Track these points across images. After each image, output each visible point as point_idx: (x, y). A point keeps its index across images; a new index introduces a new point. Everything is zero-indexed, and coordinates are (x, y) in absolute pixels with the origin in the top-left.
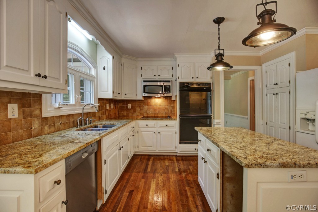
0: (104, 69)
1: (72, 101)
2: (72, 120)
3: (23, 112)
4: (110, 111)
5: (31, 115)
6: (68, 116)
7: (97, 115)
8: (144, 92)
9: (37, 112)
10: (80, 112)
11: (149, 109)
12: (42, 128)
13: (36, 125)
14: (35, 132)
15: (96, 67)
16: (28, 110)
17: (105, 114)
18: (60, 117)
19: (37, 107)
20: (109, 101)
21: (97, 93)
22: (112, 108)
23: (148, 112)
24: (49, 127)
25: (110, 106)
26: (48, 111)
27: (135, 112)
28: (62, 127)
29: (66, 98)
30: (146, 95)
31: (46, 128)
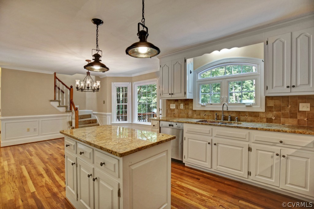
3: (185, 107)
5: (188, 108)
6: (211, 111)
9: (191, 107)
12: (193, 115)
13: (190, 113)
14: (189, 116)
16: (187, 106)
18: (205, 111)
19: (191, 105)
24: (197, 115)
28: (205, 117)
31: (195, 115)
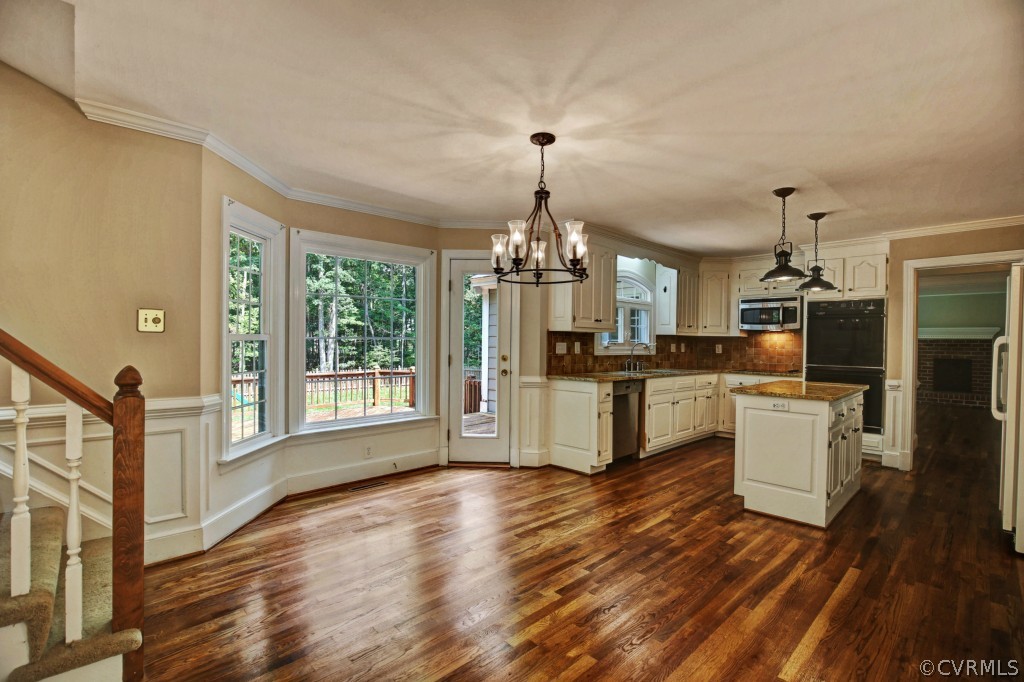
0: (665, 290)
1: (621, 340)
2: (619, 362)
3: (584, 350)
4: (678, 355)
5: (587, 352)
6: (616, 357)
7: (653, 359)
8: (743, 322)
9: (591, 350)
10: (629, 353)
11: (758, 354)
12: (594, 366)
13: (590, 362)
15: (653, 290)
17: (669, 360)
18: (609, 357)
19: (591, 345)
20: (677, 339)
21: (655, 327)
22: (683, 350)
23: (755, 361)
24: (600, 366)
25: (678, 348)
26: (599, 351)
27: (730, 360)
28: (609, 367)
29: (614, 336)
30: (746, 327)
31: (597, 366)
